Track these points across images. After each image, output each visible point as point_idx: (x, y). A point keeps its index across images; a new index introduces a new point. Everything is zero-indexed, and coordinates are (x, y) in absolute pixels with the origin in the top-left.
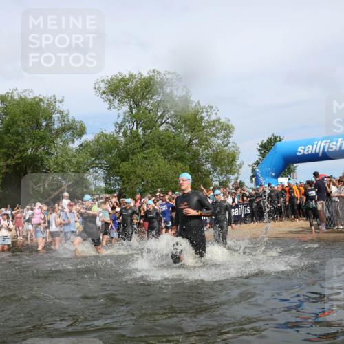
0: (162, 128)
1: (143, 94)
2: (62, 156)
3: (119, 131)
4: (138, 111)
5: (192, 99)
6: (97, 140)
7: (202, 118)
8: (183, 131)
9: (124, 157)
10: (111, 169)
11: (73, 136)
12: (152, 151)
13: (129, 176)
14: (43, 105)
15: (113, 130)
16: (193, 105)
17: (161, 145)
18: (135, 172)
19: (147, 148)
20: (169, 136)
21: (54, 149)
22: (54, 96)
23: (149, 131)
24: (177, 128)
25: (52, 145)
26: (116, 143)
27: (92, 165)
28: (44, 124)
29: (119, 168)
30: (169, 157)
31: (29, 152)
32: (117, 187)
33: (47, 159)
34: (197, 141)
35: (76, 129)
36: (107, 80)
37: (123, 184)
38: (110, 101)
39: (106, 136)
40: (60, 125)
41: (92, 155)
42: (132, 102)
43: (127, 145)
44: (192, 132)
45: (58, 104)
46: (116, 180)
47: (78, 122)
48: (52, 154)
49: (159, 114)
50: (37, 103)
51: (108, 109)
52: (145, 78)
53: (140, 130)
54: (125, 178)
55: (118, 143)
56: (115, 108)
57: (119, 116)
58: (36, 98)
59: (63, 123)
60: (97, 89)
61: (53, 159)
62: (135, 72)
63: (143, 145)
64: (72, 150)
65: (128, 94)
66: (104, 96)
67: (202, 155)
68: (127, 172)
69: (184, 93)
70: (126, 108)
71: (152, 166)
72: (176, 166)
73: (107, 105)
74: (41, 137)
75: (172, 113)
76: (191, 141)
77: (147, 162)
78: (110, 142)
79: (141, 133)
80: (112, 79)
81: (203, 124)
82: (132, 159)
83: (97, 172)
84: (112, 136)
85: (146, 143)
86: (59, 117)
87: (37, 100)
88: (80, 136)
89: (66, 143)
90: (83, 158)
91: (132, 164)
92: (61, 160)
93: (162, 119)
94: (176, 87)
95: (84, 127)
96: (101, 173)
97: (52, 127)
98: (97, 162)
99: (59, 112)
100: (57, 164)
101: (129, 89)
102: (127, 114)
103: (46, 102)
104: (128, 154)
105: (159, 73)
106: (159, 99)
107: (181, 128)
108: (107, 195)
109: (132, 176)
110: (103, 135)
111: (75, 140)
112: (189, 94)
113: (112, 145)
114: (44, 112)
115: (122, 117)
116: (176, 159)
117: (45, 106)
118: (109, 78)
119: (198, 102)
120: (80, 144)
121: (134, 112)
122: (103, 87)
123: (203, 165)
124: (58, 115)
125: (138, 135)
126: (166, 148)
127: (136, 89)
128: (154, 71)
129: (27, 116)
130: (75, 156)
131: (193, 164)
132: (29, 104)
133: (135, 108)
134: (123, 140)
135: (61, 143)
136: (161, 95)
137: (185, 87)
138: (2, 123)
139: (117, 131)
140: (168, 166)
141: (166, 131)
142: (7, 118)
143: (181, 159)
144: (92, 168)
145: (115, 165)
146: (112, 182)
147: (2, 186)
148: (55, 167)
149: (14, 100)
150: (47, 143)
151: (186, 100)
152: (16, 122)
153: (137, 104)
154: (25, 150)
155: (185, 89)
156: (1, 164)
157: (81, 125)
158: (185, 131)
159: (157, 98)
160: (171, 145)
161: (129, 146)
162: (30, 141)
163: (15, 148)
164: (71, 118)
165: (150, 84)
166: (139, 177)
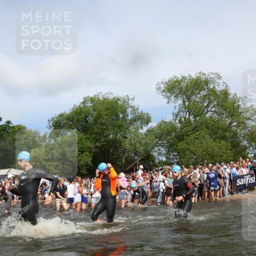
0: (208, 115)
1: (192, 91)
2: (134, 139)
3: (176, 119)
4: (190, 103)
5: (230, 92)
6: (160, 126)
7: (239, 106)
8: (224, 117)
10: (170, 147)
11: (142, 124)
12: (201, 133)
13: (185, 152)
14: (120, 103)
15: (172, 118)
16: (232, 96)
17: (208, 128)
18: (189, 149)
19: (197, 131)
20: (214, 121)
21: (128, 134)
22: (127, 96)
23: (199, 118)
24: (220, 114)
25: (127, 131)
26: (174, 129)
27: (156, 145)
28: (121, 116)
29: (177, 146)
31: (111, 137)
32: (175, 160)
33: (124, 141)
34: (236, 123)
35: (144, 119)
36: (166, 82)
37: (180, 158)
38: (168, 97)
39: (166, 123)
40: (132, 116)
41: (156, 138)
42: (185, 97)
43: (182, 129)
44: (231, 117)
45: (130, 102)
46: (174, 155)
47: (146, 114)
48: (127, 138)
49: (205, 104)
50: (116, 102)
51: (167, 103)
52: (193, 79)
53: (191, 117)
55: (175, 128)
56: (172, 102)
57: (175, 108)
58: (114, 98)
59: (134, 115)
60: (158, 89)
61: (128, 141)
62: (186, 75)
63: (195, 129)
64: (141, 134)
65: (182, 91)
66: (164, 93)
67: (240, 135)
68: (183, 149)
69: (224, 88)
70: (180, 102)
71: (201, 144)
73: (166, 100)
74: (119, 126)
75: (215, 103)
76: (231, 124)
77: (197, 141)
78: (169, 128)
79: (193, 120)
80: (169, 81)
81: (240, 111)
82: (187, 140)
83: (160, 150)
84: (170, 123)
85: (196, 127)
86: (131, 111)
87: (116, 99)
88: (147, 124)
89: (137, 129)
90: (150, 140)
91: (187, 143)
92: (133, 142)
93: (208, 108)
94: (218, 84)
95: (150, 117)
96: (163, 150)
97: (127, 118)
98: (160, 142)
99: (132, 107)
100: (131, 145)
101: (181, 88)
102: (181, 106)
103: (122, 100)
104: (183, 135)
105: (204, 74)
106: (205, 93)
108: (168, 167)
109: (187, 153)
110: (163, 122)
111: (143, 126)
112: (228, 88)
113: (171, 130)
114: (120, 107)
115: (178, 108)
116: (219, 138)
117: (122, 103)
118: (167, 81)
119: (235, 94)
120: (147, 129)
121: (186, 104)
122: (163, 87)
123: (241, 142)
124: (131, 109)
125: (190, 121)
126: (212, 130)
127: (187, 87)
128: (200, 73)
129: (109, 111)
130: (144, 139)
131: (233, 141)
132: (110, 102)
133: (186, 101)
134: (179, 125)
135: (134, 130)
136: (207, 90)
137: (224, 83)
138: (92, 117)
139: (175, 119)
140: (214, 144)
141: (211, 117)
142: (95, 113)
143: (224, 138)
144: (156, 147)
145: (174, 144)
146: (171, 157)
147: (92, 161)
148: (130, 147)
149: (100, 100)
150: (123, 130)
151: (225, 93)
152: (101, 116)
153: (188, 98)
154: (108, 136)
155: (224, 85)
156: (92, 146)
157: (148, 116)
158: (226, 117)
159: (203, 93)
160: (216, 127)
161: (183, 130)
162: (112, 129)
163: (101, 134)
164: (140, 111)
165: (198, 83)
166: (192, 152)
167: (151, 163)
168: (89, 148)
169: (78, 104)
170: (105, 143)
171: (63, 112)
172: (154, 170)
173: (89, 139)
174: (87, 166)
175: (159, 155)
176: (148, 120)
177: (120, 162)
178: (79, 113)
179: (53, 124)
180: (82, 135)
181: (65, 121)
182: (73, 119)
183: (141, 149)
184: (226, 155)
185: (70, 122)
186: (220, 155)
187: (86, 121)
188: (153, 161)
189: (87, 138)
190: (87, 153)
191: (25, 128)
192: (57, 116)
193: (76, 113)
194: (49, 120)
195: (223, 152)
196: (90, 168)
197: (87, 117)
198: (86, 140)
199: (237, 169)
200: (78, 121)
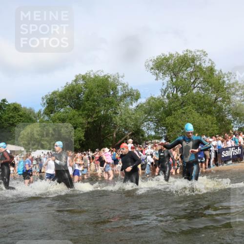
0: (195, 91)
1: (180, 68)
2: (125, 114)
4: (177, 80)
5: (216, 68)
6: (148, 102)
7: (224, 82)
8: (210, 93)
9: (168, 113)
10: (159, 122)
11: (132, 100)
12: (188, 108)
13: (173, 126)
15: (160, 95)
16: (217, 72)
17: (195, 103)
18: (176, 123)
19: (184, 106)
20: (200, 96)
21: (119, 110)
22: (118, 73)
23: (186, 94)
24: (206, 90)
25: (118, 107)
26: (163, 104)
27: (146, 120)
28: (112, 93)
29: (165, 121)
30: (201, 111)
31: (102, 113)
32: (164, 134)
33: (115, 117)
34: (221, 99)
35: (133, 95)
36: (154, 60)
37: (168, 132)
38: (156, 74)
39: (154, 99)
40: (122, 93)
41: (146, 113)
42: (172, 74)
44: (217, 93)
45: (120, 79)
46: (163, 129)
47: (134, 90)
48: (118, 113)
49: (192, 81)
50: (107, 79)
51: (156, 80)
52: (180, 57)
53: (179, 93)
54: (169, 128)
56: (161, 79)
57: (163, 84)
58: (105, 75)
59: (124, 92)
60: (147, 66)
61: (119, 117)
62: (174, 53)
63: (182, 104)
64: (131, 110)
65: (169, 69)
66: (152, 71)
67: (225, 109)
68: (171, 123)
69: (210, 65)
70: (168, 78)
71: (188, 118)
72: (206, 117)
73: (155, 77)
74: (110, 102)
75: (202, 79)
76: (216, 99)
77: (184, 116)
78: (157, 103)
79: (180, 95)
80: (157, 59)
81: (225, 86)
82: (174, 114)
83: (149, 125)
84: (158, 99)
85: (183, 102)
86: (121, 88)
87: (106, 77)
88: (137, 100)
89: (127, 105)
90: (139, 115)
91: (175, 117)
92: (124, 117)
93: (195, 84)
94: (204, 61)
95: (139, 94)
96: (152, 125)
97: (117, 95)
98: (149, 117)
99: (122, 84)
100: (121, 120)
101: (169, 65)
102: (169, 83)
103: (112, 78)
104: (171, 111)
105: (191, 52)
106: (192, 70)
107: (209, 90)
109: (175, 127)
110: (152, 98)
111: (133, 103)
112: (214, 65)
113: (159, 105)
114: (111, 85)
115: (166, 85)
116: (205, 112)
117: (112, 81)
118: (155, 58)
119: (221, 71)
120: (137, 105)
121: (174, 81)
122: (151, 64)
123: (226, 116)
124: (121, 86)
125: (177, 97)
126: (198, 105)
127: (175, 64)
128: (187, 51)
129: (100, 88)
130: (134, 114)
131: (218, 116)
132: (101, 80)
133: (174, 78)
134: (167, 101)
135: (124, 106)
136: (193, 67)
137: (210, 60)
138: (84, 94)
139: (163, 95)
140: (201, 118)
141: (198, 92)
142: (87, 91)
143: (210, 112)
144: (146, 121)
145: (162, 119)
146: (159, 131)
147: (85, 136)
148: (120, 122)
149: (91, 78)
150: (114, 106)
151: (211, 70)
152: (93, 93)
153: (176, 75)
154: (100, 111)
155: (210, 62)
156: (84, 121)
157: (137, 93)
158: (211, 92)
159: (190, 70)
160: (202, 103)
161: (171, 105)
162: (103, 105)
163: (93, 110)
164: (129, 88)
165: (185, 60)
166: (180, 127)
167: (141, 137)
168: (81, 123)
169: (70, 82)
170: (97, 119)
171: (56, 90)
172: (144, 144)
173: (81, 115)
174: (80, 141)
175: (148, 130)
176: (137, 97)
177: (111, 137)
178: (72, 91)
179: (47, 102)
180: (74, 111)
181: (58, 99)
182: (66, 97)
183: (131, 124)
184: (212, 129)
185: (63, 99)
186: (206, 129)
187: (78, 98)
188: (143, 136)
189: (80, 115)
190: (80, 129)
191: (19, 105)
192: (51, 94)
193: (68, 90)
194: (43, 98)
195: (209, 126)
196: (83, 142)
197: (79, 94)
198: (79, 116)
199: (222, 142)
200: (71, 98)
